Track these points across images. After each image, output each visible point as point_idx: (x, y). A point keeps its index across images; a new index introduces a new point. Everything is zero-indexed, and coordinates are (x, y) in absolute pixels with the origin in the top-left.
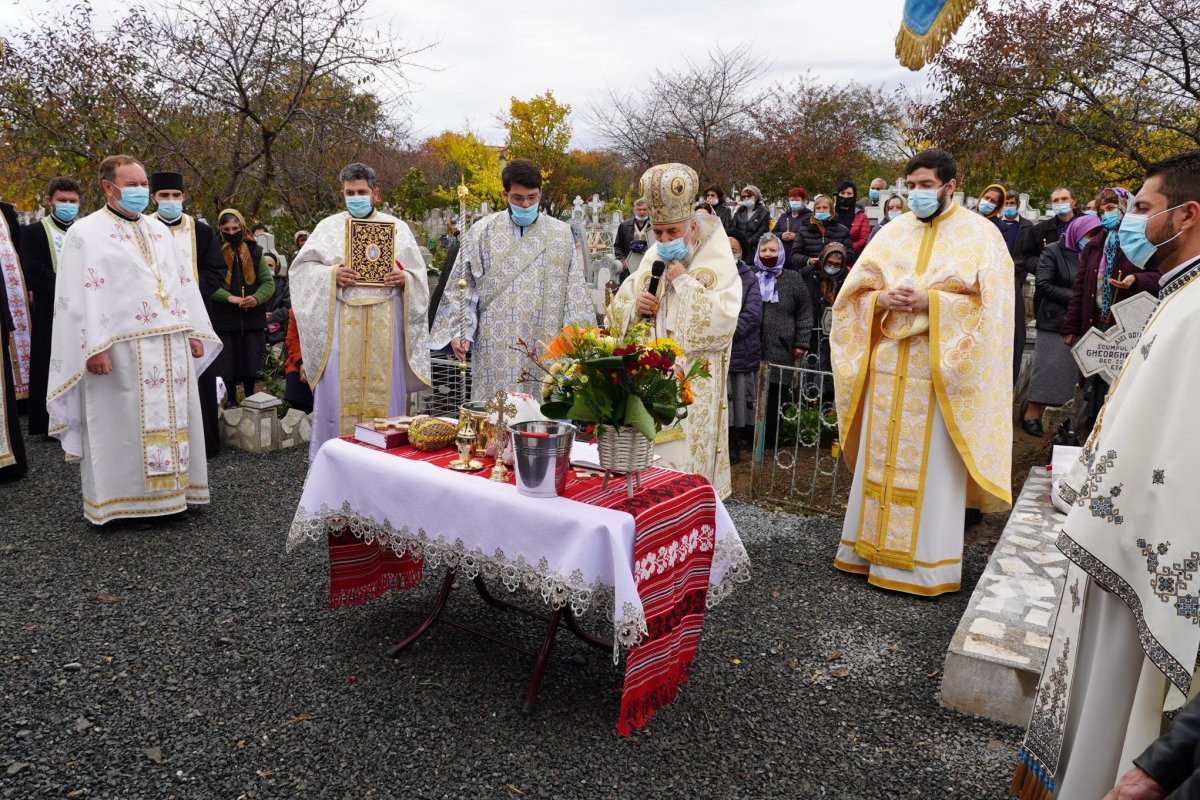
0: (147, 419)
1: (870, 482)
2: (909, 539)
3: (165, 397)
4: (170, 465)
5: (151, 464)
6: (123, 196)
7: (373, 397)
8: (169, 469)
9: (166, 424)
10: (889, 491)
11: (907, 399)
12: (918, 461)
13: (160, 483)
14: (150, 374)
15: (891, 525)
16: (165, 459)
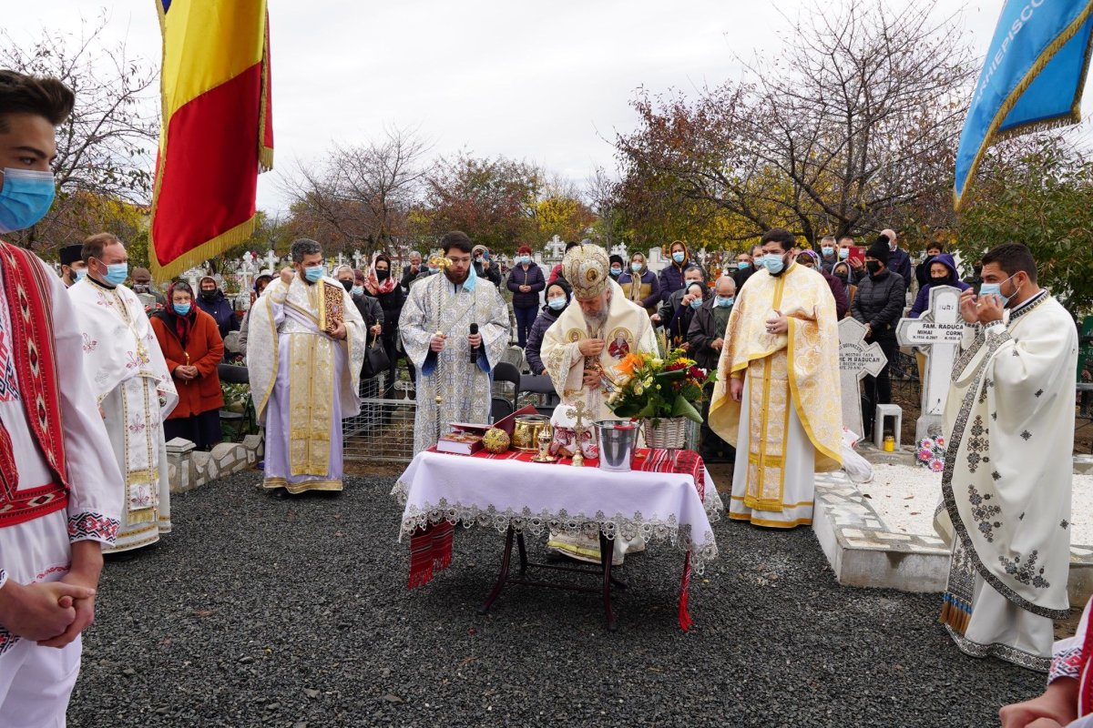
0: (130, 461)
1: (752, 453)
2: (778, 490)
3: (145, 441)
4: (150, 500)
5: (134, 500)
6: (109, 272)
7: (318, 423)
8: (149, 504)
9: (146, 465)
10: (763, 457)
11: (772, 395)
12: (781, 436)
13: (140, 516)
14: (133, 420)
15: (766, 482)
16: (145, 495)
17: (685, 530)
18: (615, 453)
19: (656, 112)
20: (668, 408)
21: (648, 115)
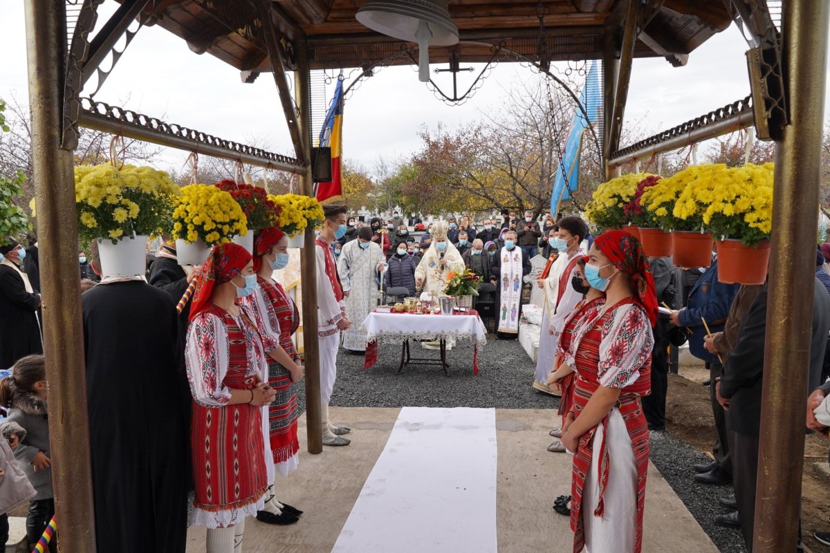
17: (474, 336)
18: (447, 308)
19: (433, 139)
20: (466, 291)
21: (428, 141)
